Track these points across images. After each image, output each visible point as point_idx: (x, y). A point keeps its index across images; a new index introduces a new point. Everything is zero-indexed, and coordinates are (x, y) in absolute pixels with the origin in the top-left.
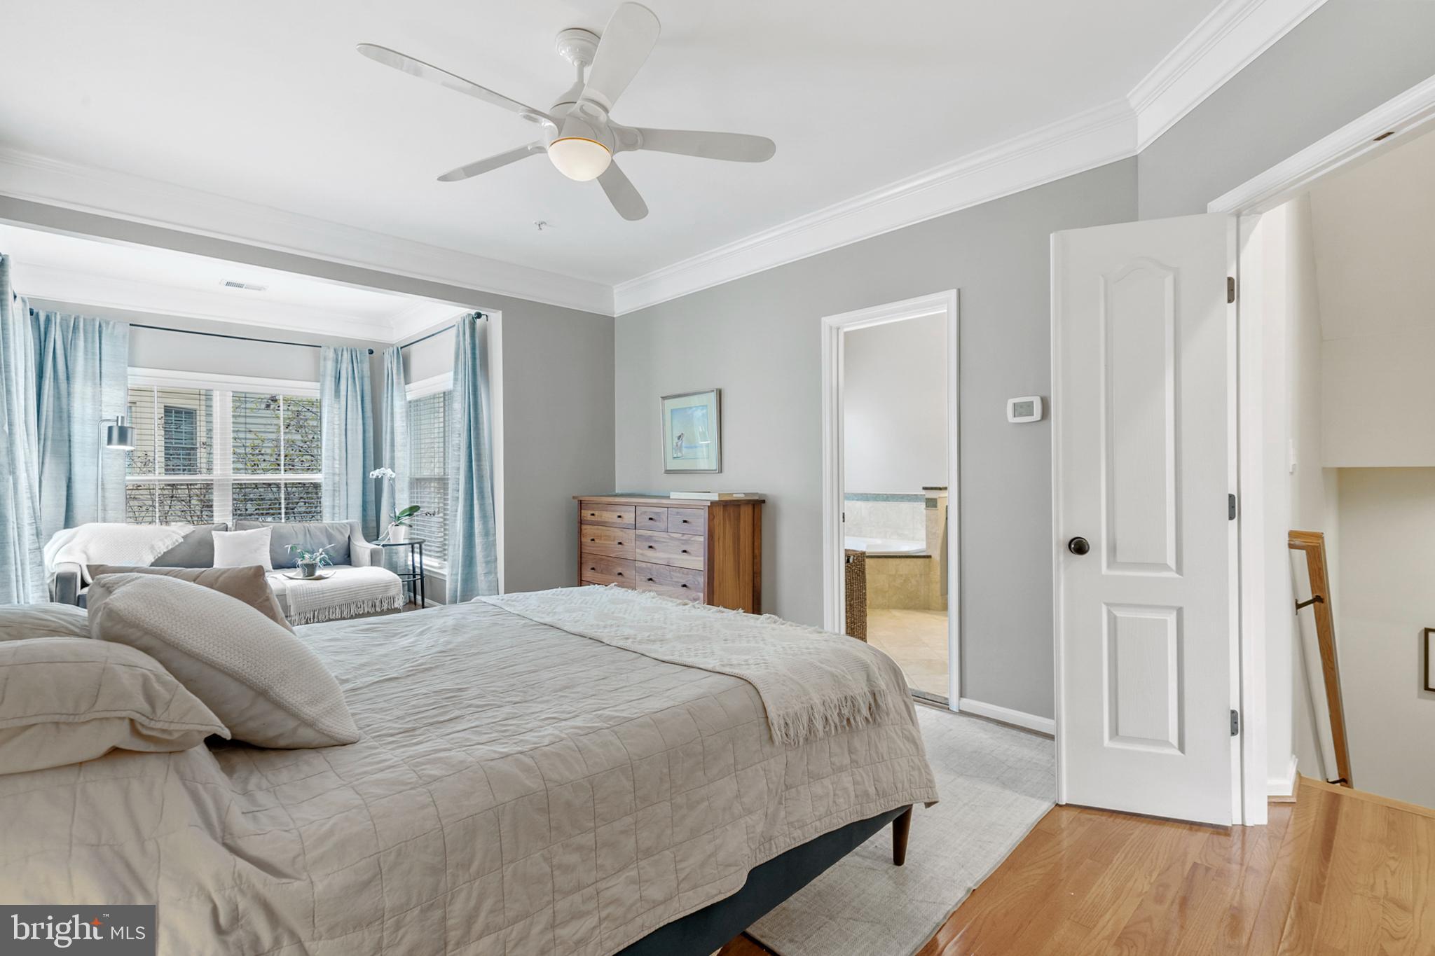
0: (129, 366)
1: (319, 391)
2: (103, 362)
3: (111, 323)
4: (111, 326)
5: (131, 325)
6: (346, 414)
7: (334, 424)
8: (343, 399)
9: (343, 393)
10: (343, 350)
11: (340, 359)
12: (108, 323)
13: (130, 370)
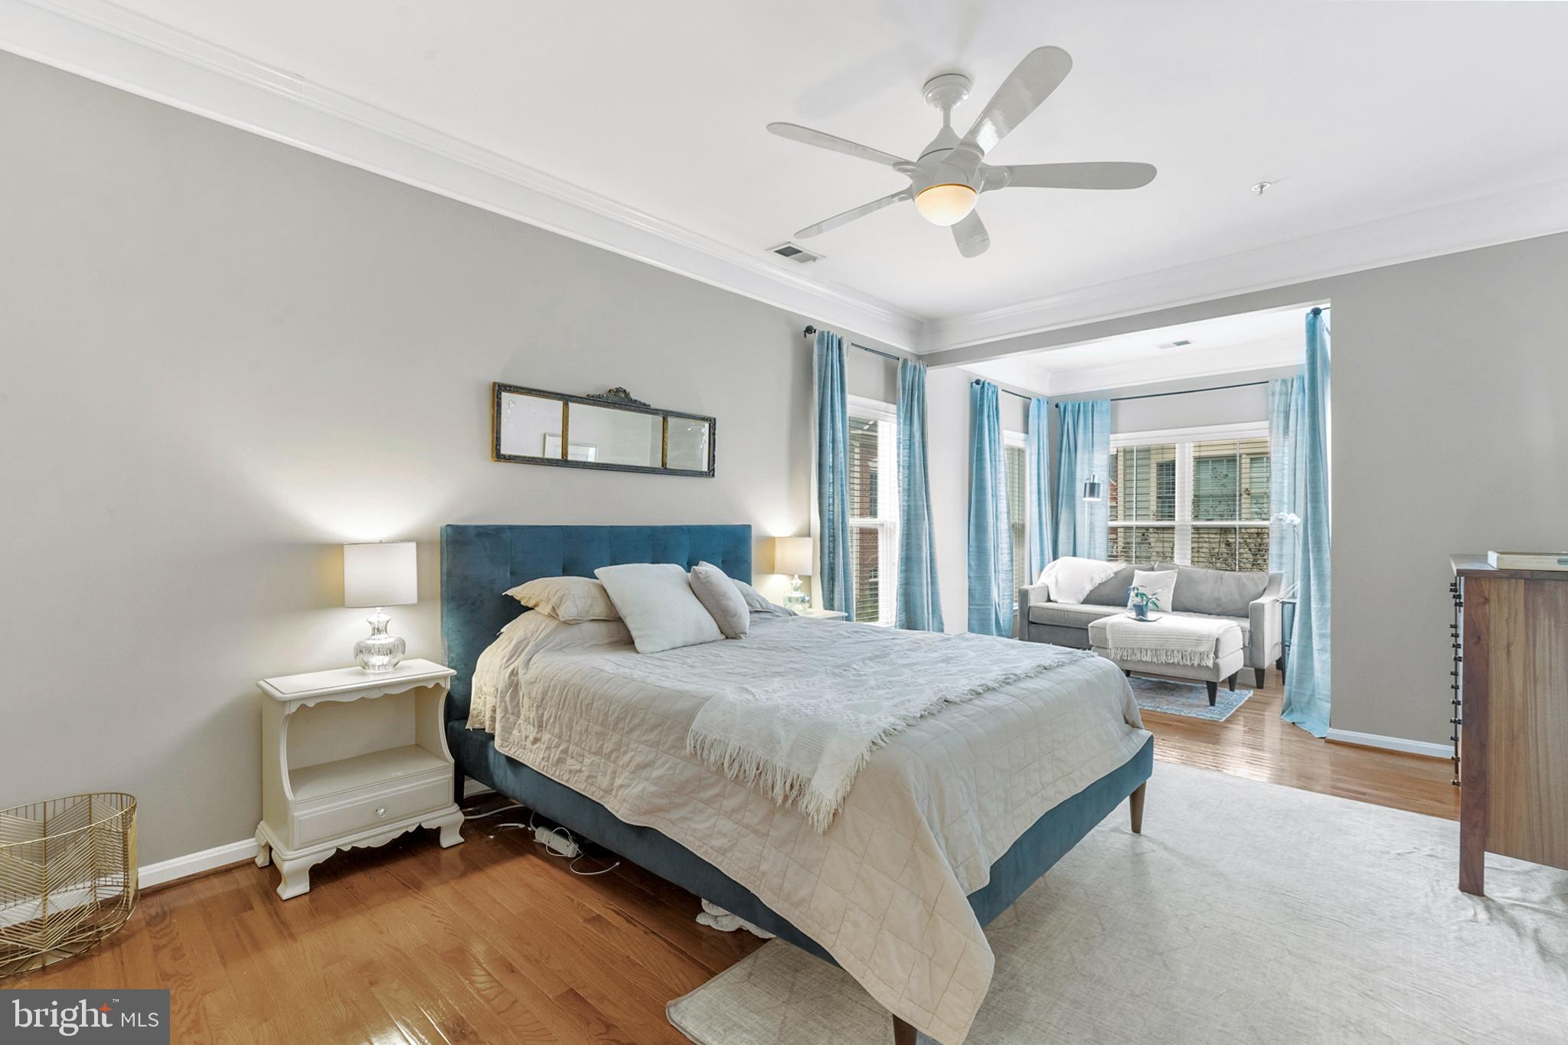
0: (1112, 433)
1: (1268, 430)
2: (1094, 434)
3: (1099, 402)
4: (1099, 405)
5: (1112, 400)
6: (1296, 451)
7: (1283, 464)
8: (1291, 434)
9: (1292, 428)
10: (1292, 381)
11: (1290, 390)
12: (1097, 403)
13: (1112, 437)
